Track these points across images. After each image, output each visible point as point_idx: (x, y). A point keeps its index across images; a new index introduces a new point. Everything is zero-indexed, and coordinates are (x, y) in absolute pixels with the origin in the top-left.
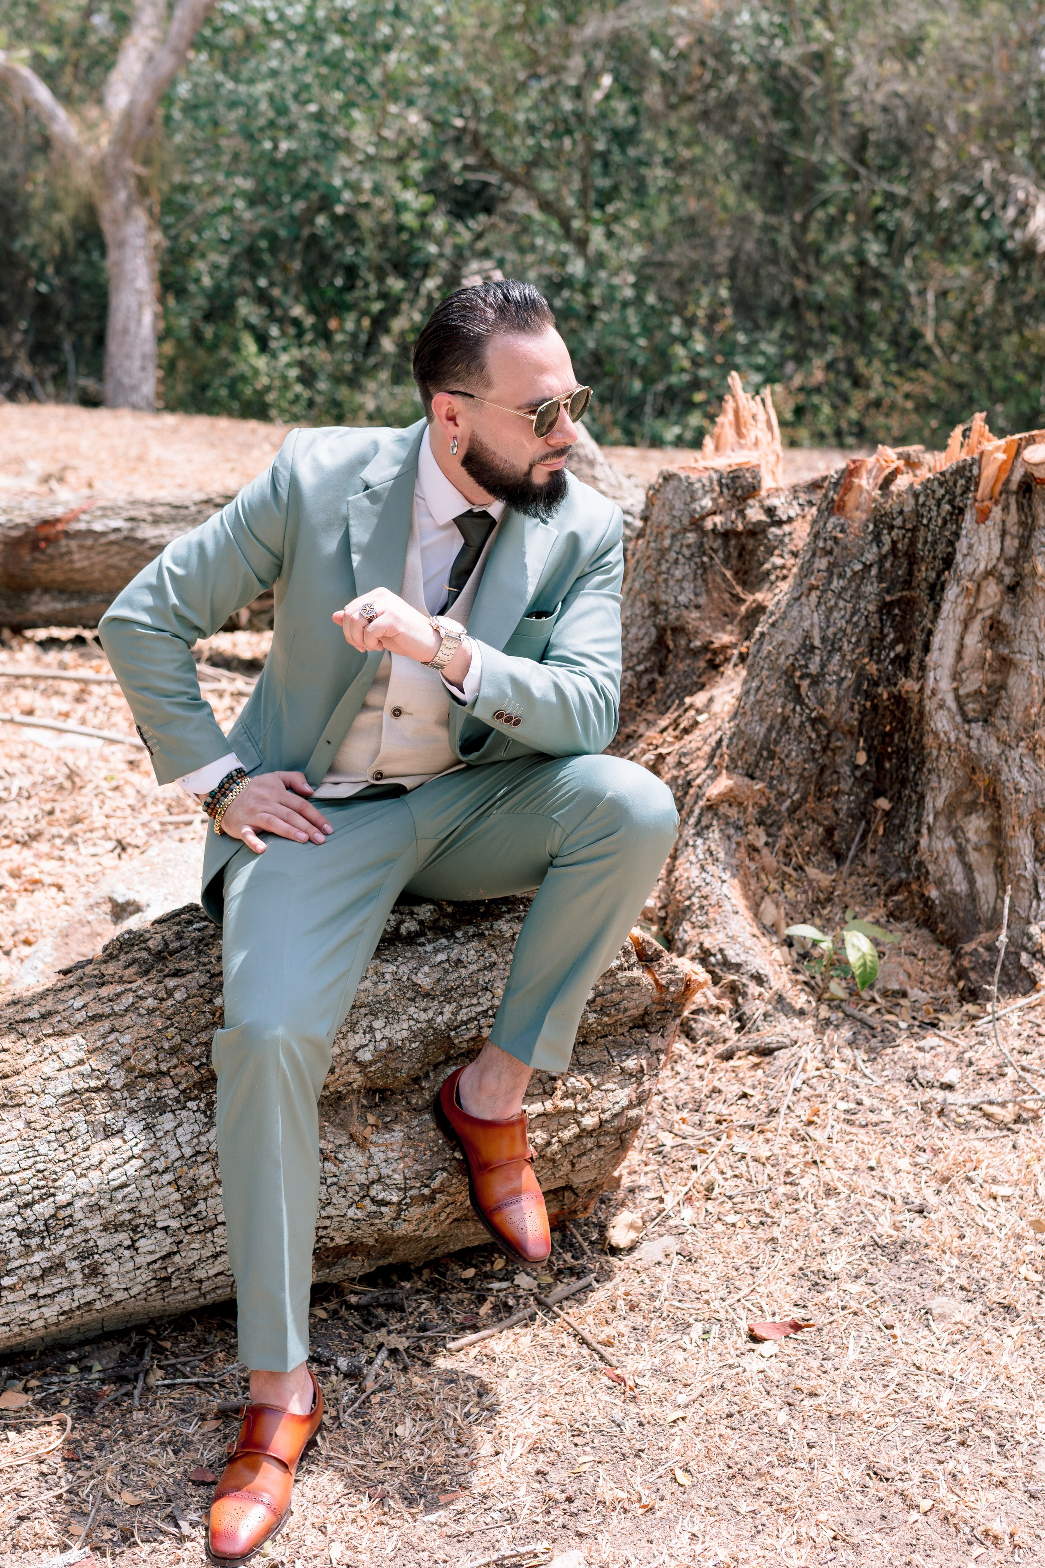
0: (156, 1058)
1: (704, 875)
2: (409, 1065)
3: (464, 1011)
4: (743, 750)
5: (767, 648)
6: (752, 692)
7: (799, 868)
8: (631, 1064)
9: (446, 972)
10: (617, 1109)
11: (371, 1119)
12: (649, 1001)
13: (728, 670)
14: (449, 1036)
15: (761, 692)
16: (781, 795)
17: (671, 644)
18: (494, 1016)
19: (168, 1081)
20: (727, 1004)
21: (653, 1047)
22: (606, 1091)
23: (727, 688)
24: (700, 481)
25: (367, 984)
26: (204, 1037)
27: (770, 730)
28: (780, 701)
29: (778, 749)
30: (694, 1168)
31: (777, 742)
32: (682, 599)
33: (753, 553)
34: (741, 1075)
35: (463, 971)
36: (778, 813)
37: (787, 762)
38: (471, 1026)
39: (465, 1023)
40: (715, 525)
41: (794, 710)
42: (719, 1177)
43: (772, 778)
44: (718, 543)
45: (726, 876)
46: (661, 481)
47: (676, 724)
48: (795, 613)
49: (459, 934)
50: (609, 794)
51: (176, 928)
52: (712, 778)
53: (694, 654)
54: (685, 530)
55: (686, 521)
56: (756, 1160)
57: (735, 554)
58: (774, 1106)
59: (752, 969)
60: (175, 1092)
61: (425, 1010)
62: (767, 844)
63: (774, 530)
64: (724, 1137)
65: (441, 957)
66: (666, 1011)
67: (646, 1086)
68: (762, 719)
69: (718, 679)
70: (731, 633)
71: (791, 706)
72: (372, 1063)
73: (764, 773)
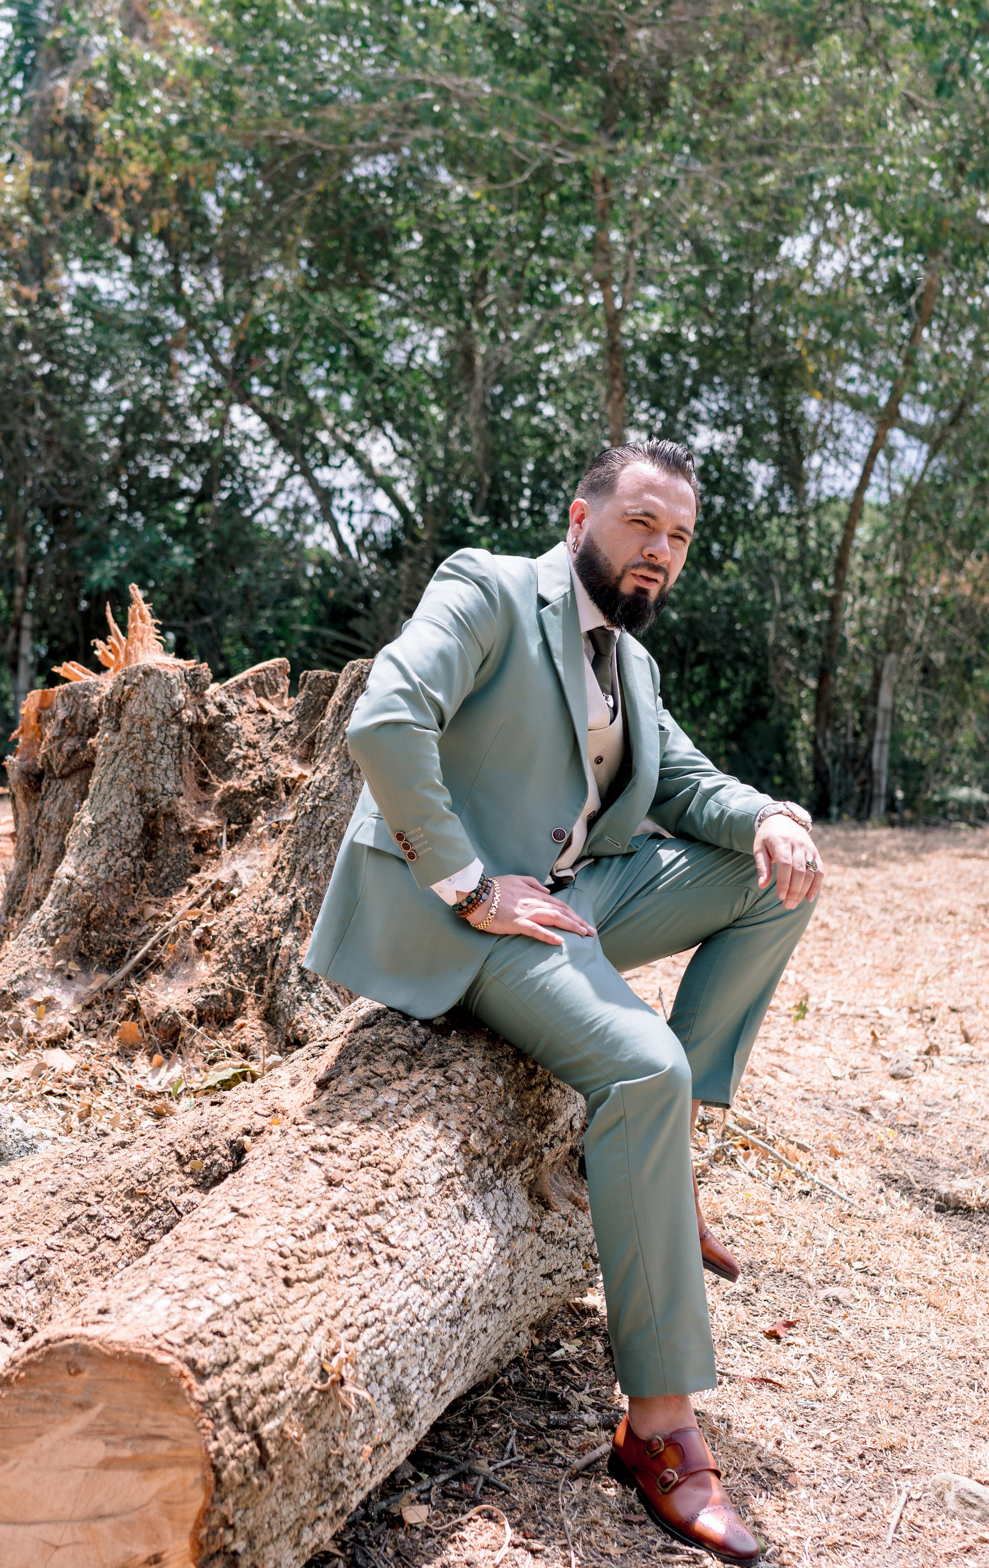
13: (223, 852)
17: (162, 830)
24: (175, 676)
32: (169, 786)
40: (187, 718)
44: (189, 735)
46: (141, 675)
53: (184, 838)
54: (167, 722)
55: (169, 714)
60: (490, 1171)
63: (228, 725)
69: (213, 860)
70: (212, 817)
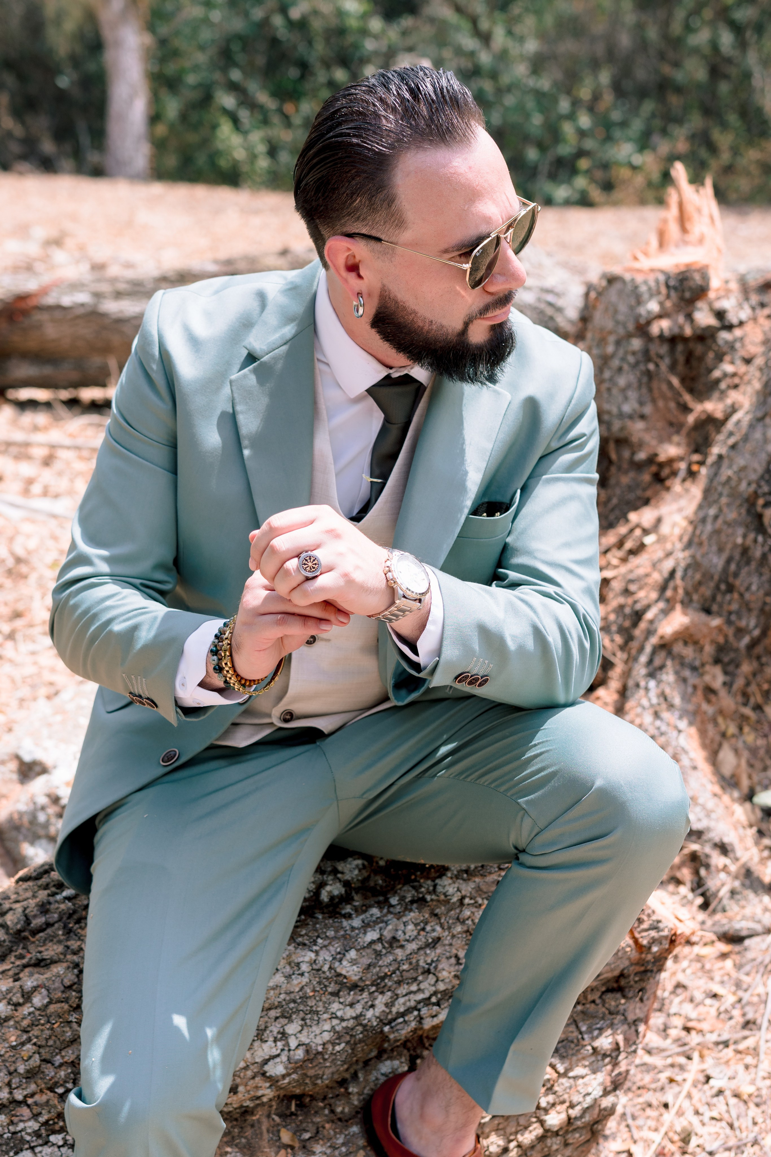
0: (9, 1084)
1: (658, 723)
2: (333, 1069)
3: (401, 1000)
4: (700, 583)
5: (726, 472)
6: (709, 520)
7: (758, 708)
8: (605, 1042)
9: (378, 955)
10: (589, 1100)
11: (286, 1136)
12: (627, 963)
13: (677, 486)
14: (382, 1032)
15: (720, 521)
16: (740, 632)
17: (614, 456)
18: (438, 1004)
19: (25, 1112)
20: (686, 874)
21: (631, 1017)
22: (575, 1078)
23: (674, 506)
24: (645, 282)
25: (279, 979)
26: (69, 1055)
27: (729, 561)
28: (740, 531)
29: (737, 583)
30: (666, 1106)
31: (736, 575)
32: (627, 408)
33: (701, 359)
34: (708, 966)
35: (399, 952)
36: (737, 650)
37: (747, 596)
38: (410, 1017)
39: (403, 1015)
40: (662, 330)
41: (755, 541)
42: (695, 1120)
43: (730, 613)
44: (664, 349)
45: (683, 724)
46: (604, 283)
47: (620, 544)
48: (758, 435)
49: (394, 901)
50: (599, 783)
51: (43, 895)
52: (666, 612)
53: (639, 466)
54: (629, 336)
55: (631, 327)
56: (737, 1096)
57: (681, 359)
58: (750, 1016)
59: (715, 836)
60: (34, 1125)
61: (351, 1005)
62: (725, 684)
63: (724, 336)
64: (696, 1056)
65: (372, 935)
66: (646, 971)
67: (623, 1067)
68: (721, 550)
69: (664, 494)
70: (678, 444)
71: (752, 536)
72: (284, 1077)
73: (721, 606)
